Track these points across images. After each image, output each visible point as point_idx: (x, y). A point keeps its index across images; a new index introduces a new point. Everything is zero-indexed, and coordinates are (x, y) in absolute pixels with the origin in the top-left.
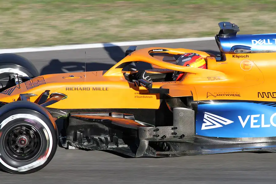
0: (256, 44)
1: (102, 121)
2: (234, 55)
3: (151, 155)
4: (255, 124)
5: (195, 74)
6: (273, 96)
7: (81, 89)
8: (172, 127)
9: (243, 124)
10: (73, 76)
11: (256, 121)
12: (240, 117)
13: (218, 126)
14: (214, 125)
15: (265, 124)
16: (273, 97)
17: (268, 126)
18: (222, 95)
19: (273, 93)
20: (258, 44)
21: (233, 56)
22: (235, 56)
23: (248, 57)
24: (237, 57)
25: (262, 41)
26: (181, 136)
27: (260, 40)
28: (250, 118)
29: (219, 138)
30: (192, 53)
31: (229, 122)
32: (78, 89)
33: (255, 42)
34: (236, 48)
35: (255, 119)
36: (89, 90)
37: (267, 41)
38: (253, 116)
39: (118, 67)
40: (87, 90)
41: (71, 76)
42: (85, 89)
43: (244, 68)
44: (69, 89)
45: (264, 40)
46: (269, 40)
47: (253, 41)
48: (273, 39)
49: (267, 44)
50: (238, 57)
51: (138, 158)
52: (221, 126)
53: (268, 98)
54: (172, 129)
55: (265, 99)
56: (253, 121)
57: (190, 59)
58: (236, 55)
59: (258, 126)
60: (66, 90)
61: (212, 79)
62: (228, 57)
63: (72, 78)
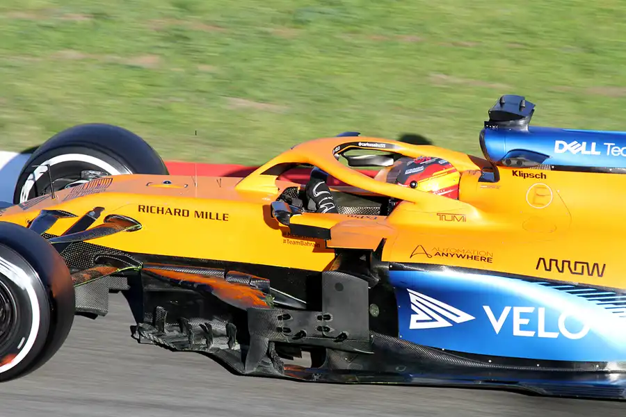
0: (564, 150)
1: (195, 286)
2: (515, 170)
3: (277, 372)
4: (522, 327)
5: (414, 203)
6: (575, 270)
7: (170, 212)
8: (319, 314)
9: (497, 326)
10: (169, 183)
11: (526, 322)
12: (487, 309)
13: (442, 323)
14: (434, 320)
15: (546, 330)
16: (573, 271)
17: (554, 335)
18: (447, 256)
19: (576, 263)
20: (568, 151)
21: (514, 173)
22: (518, 173)
23: (545, 178)
24: (521, 174)
25: (579, 145)
26: (340, 336)
27: (576, 142)
28: (511, 313)
29: (445, 350)
30: (432, 158)
31: (464, 317)
32: (165, 212)
33: (561, 146)
34: (516, 154)
35: (523, 315)
36: (188, 216)
37: (588, 147)
38: (517, 311)
39: (265, 173)
40: (183, 215)
41: (165, 183)
42: (177, 212)
43: (534, 203)
44: (145, 210)
45: (584, 144)
46: (594, 144)
47: (558, 143)
48: (605, 144)
49: (588, 153)
50: (524, 176)
51: (246, 375)
52: (448, 324)
53: (561, 274)
54: (319, 318)
55: (554, 275)
56: (517, 322)
57: (422, 168)
58: (519, 170)
59: (531, 334)
60: (139, 211)
61: (449, 217)
62: (504, 173)
63: (167, 185)
